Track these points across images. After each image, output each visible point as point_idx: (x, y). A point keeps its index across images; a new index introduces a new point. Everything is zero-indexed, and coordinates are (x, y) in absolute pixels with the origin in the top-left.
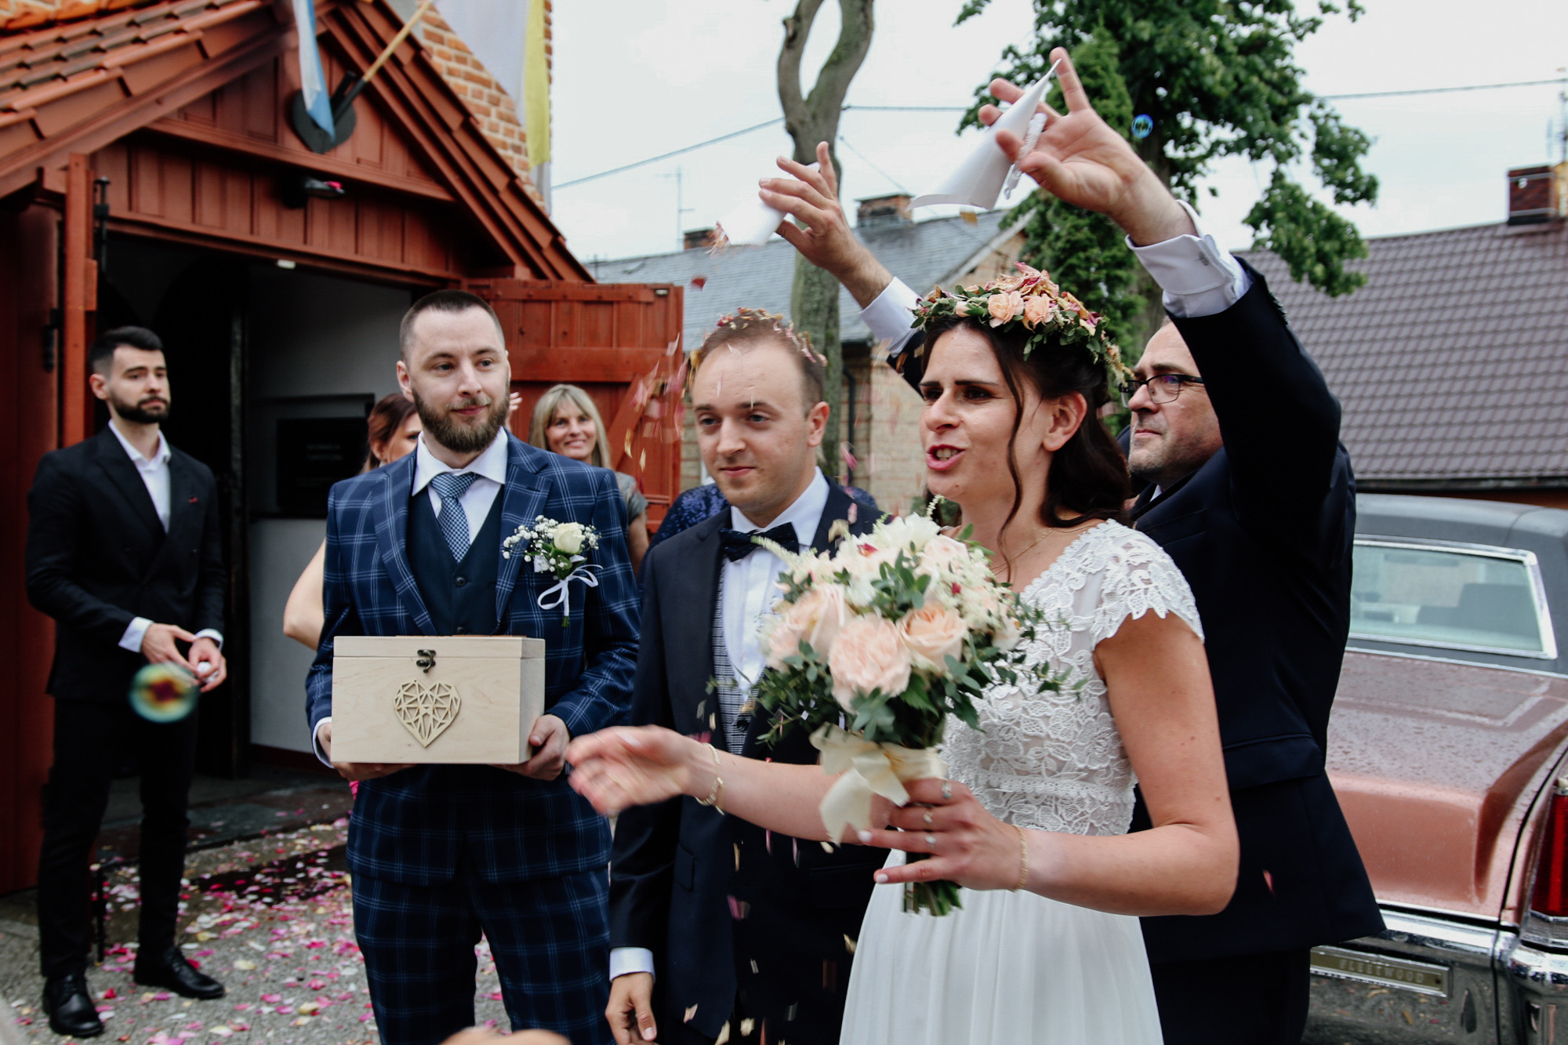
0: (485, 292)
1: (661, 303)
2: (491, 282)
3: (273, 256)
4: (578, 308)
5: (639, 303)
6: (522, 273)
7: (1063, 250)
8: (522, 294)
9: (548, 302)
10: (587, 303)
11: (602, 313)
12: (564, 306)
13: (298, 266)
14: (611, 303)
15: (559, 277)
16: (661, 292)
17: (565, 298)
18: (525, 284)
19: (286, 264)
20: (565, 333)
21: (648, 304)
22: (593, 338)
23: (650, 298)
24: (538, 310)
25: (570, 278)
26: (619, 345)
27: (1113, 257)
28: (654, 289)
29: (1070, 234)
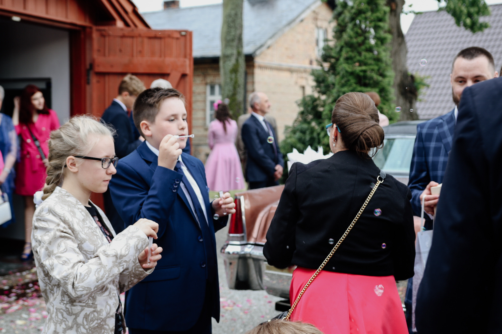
0: (104, 32)
1: (182, 39)
2: (106, 28)
3: (10, 15)
4: (146, 40)
5: (173, 38)
6: (120, 24)
7: (355, 14)
8: (120, 34)
9: (132, 37)
10: (150, 38)
11: (157, 43)
12: (139, 40)
13: (22, 21)
14: (160, 38)
15: (136, 26)
16: (183, 33)
17: (140, 36)
18: (122, 29)
19: (16, 19)
20: (140, 52)
21: (177, 39)
22: (153, 54)
23: (178, 35)
24: (128, 41)
25: (140, 26)
26: (165, 56)
27: (378, 17)
28: (180, 32)
29: (358, 5)
